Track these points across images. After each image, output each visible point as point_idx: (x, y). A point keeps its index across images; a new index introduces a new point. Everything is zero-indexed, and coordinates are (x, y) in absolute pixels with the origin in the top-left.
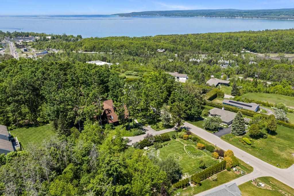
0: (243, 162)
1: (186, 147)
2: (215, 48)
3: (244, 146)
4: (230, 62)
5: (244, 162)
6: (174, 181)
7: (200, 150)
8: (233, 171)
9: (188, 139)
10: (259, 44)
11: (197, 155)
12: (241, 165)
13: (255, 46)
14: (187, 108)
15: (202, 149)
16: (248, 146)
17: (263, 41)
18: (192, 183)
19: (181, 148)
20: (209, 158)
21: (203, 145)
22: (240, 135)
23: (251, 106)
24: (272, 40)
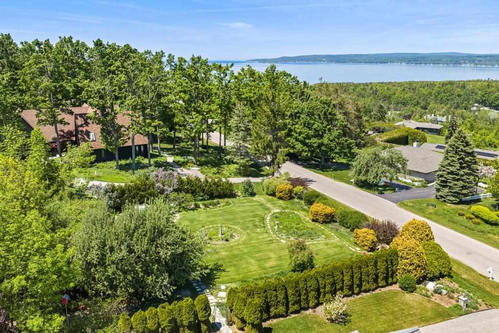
0: (469, 269)
1: (274, 214)
5: (474, 271)
7: (317, 224)
8: (424, 292)
9: (291, 198)
12: (462, 278)
15: (325, 222)
16: (488, 227)
19: (255, 216)
20: (341, 247)
21: (329, 210)
22: (461, 202)
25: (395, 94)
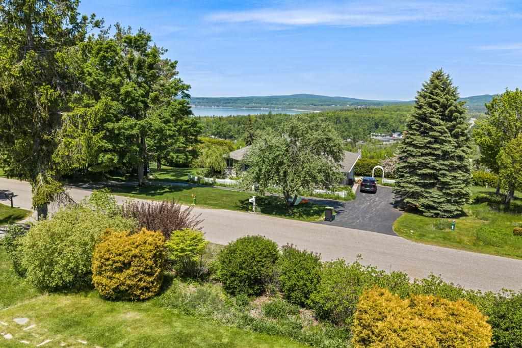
10: (237, 126)
17: (242, 121)
24: (256, 121)
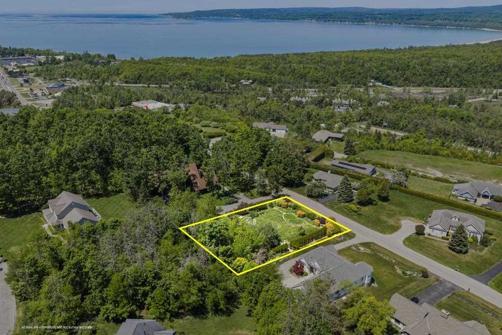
1: (285, 215)
2: (329, 79)
3: (350, 214)
4: (350, 102)
6: (273, 246)
7: (300, 218)
9: (287, 207)
10: (395, 72)
11: (297, 223)
13: (389, 76)
14: (286, 172)
15: (302, 217)
16: (354, 213)
17: (401, 67)
18: (291, 249)
19: (279, 217)
20: (310, 226)
21: (304, 213)
22: (347, 202)
23: (365, 169)
25: (309, 73)
